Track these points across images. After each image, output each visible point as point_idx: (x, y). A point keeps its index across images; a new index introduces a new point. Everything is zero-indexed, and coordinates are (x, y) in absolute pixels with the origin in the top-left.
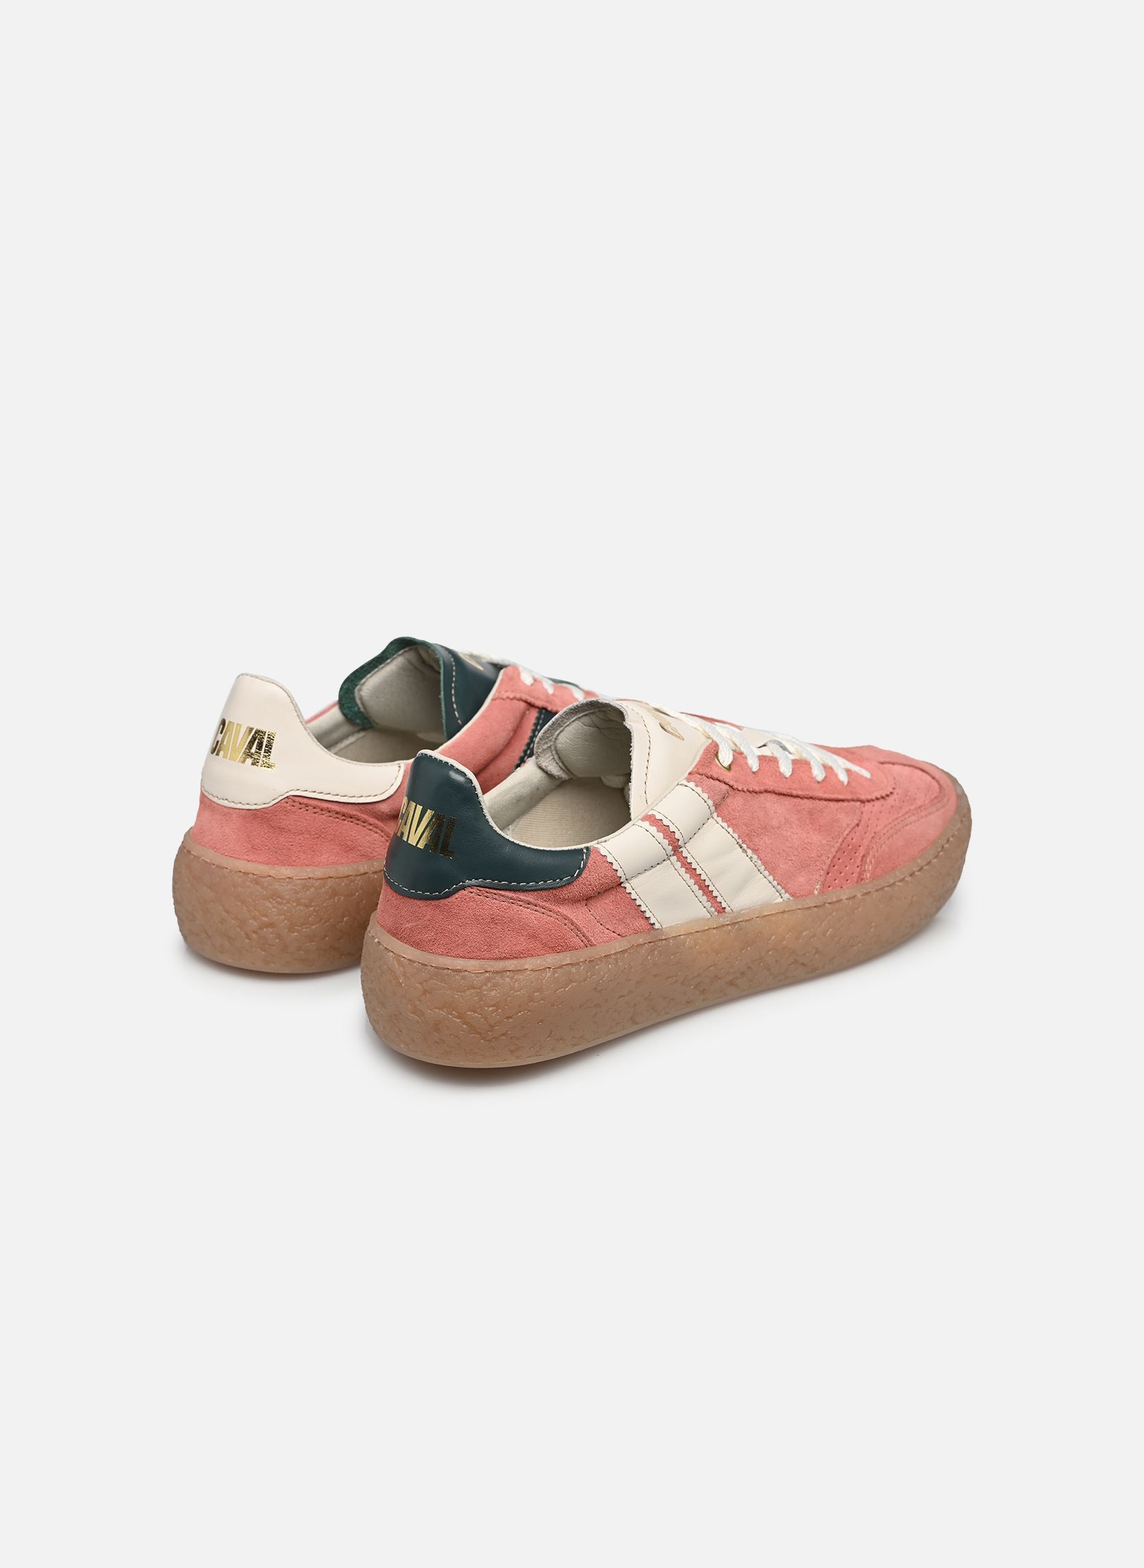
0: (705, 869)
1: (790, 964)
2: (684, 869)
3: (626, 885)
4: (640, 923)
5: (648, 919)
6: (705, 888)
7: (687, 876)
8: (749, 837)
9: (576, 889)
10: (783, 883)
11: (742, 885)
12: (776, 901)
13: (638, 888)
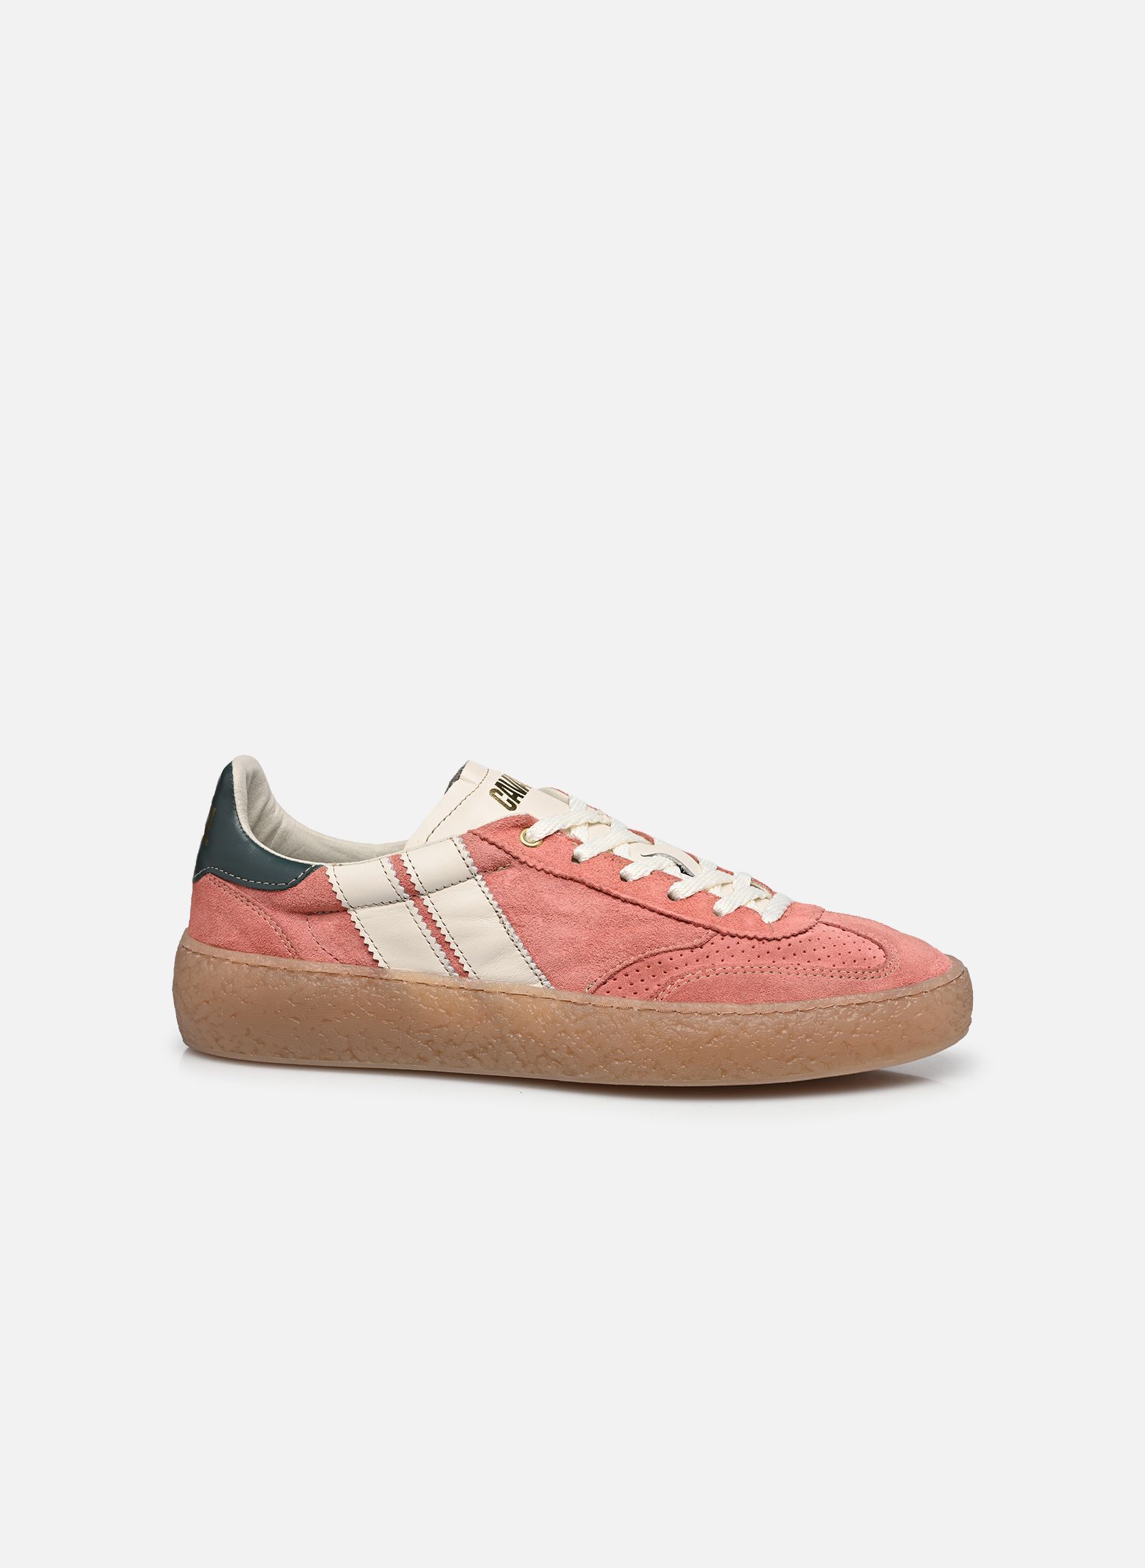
0: (448, 926)
1: (540, 1056)
2: (421, 917)
3: (353, 913)
4: (361, 955)
5: (371, 954)
6: (445, 945)
7: (424, 925)
8: (511, 911)
9: (288, 897)
10: (545, 968)
11: (495, 955)
12: (535, 985)
13: (363, 918)
